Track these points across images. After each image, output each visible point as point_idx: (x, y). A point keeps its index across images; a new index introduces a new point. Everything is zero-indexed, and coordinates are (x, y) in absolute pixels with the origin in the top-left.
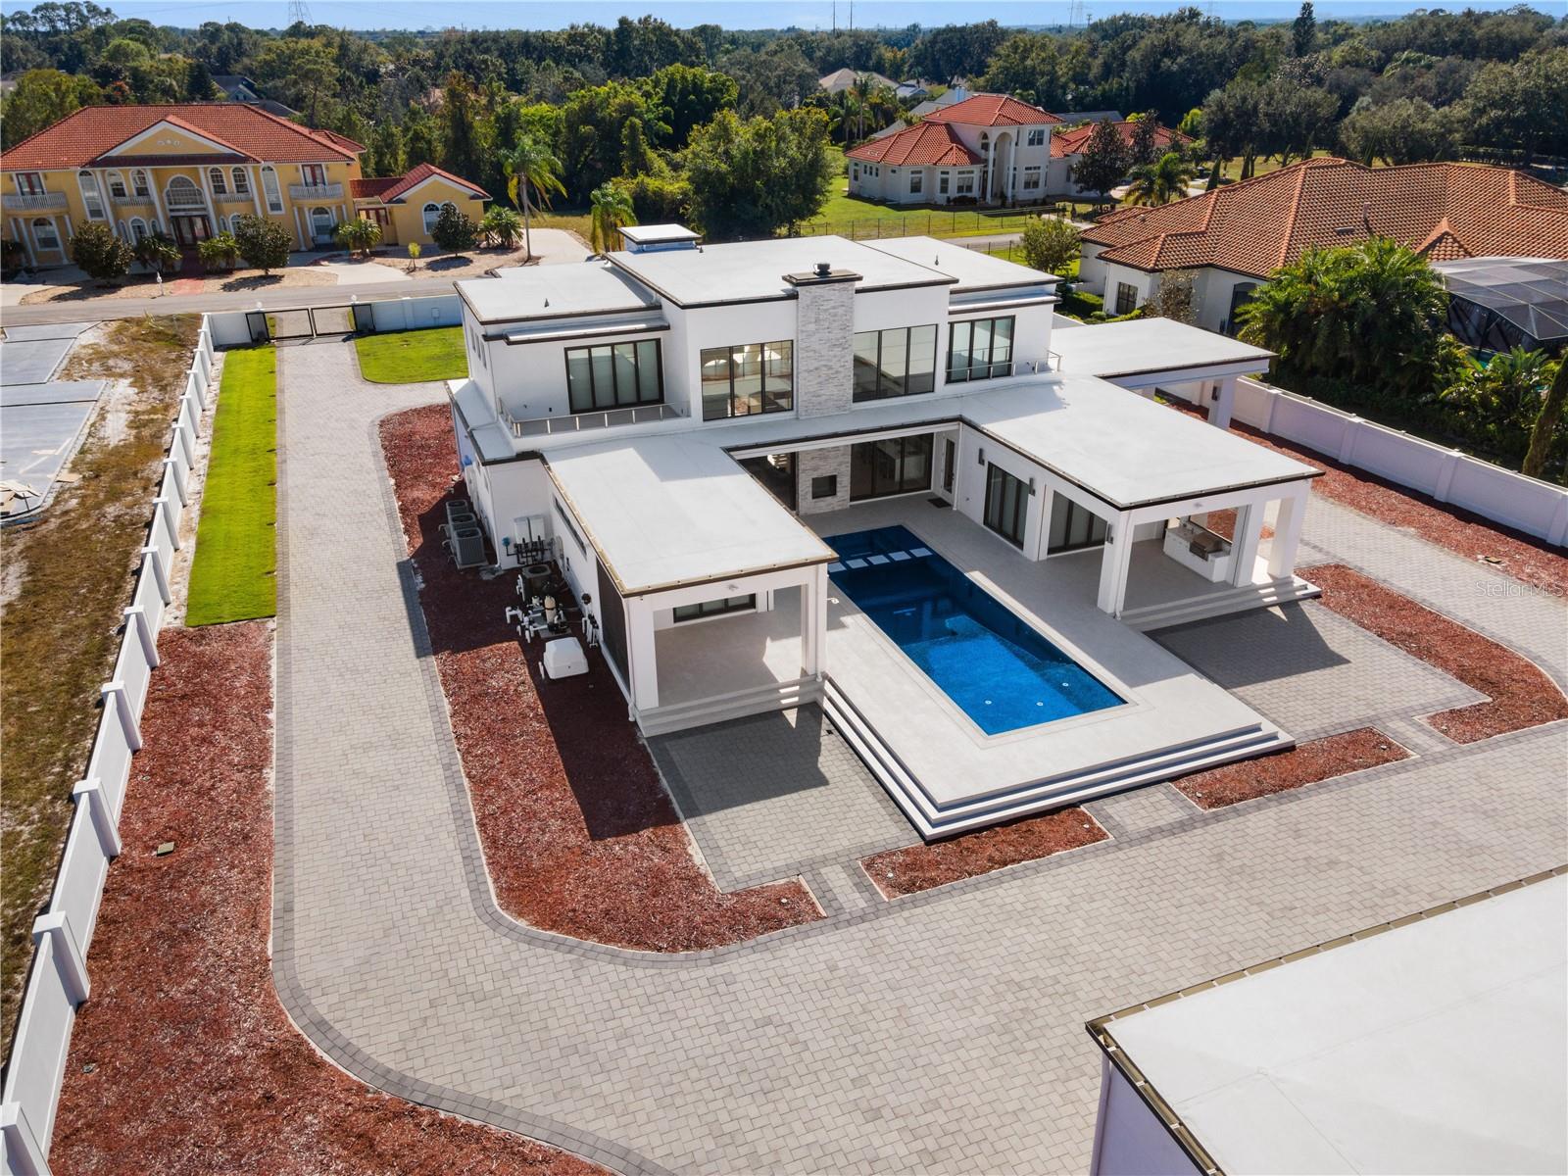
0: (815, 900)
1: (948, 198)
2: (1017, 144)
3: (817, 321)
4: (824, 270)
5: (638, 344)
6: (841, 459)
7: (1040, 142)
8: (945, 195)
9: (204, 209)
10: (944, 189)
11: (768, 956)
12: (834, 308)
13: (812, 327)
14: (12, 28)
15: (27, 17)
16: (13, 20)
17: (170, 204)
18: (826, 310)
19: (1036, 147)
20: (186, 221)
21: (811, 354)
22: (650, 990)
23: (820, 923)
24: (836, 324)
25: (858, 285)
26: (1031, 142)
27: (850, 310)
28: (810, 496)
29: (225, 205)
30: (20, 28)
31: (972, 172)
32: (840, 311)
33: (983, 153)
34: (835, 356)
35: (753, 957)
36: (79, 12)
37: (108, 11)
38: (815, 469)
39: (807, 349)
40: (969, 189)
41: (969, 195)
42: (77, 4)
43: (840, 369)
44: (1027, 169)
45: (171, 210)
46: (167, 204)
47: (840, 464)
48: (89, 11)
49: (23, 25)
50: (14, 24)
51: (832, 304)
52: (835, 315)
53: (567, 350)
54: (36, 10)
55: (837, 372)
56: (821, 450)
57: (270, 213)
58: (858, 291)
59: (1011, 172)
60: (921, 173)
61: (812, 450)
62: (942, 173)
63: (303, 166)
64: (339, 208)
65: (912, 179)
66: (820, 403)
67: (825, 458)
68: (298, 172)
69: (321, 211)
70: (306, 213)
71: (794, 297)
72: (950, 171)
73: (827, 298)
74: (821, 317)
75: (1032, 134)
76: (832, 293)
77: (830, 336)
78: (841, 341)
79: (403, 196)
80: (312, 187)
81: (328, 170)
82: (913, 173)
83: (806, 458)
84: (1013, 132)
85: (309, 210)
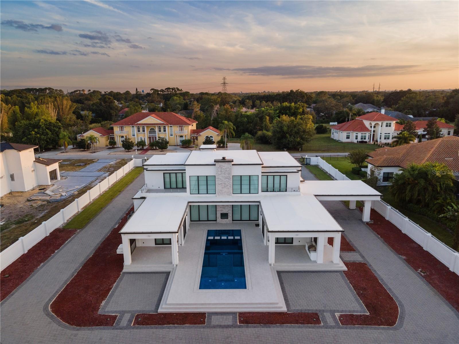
0: (116, 321)
1: (358, 141)
2: (381, 126)
3: (221, 171)
4: (224, 158)
5: (177, 174)
6: (229, 209)
7: (390, 126)
8: (357, 140)
9: (156, 135)
10: (357, 138)
12: (226, 168)
13: (220, 173)
14: (160, 93)
15: (164, 91)
16: (160, 91)
17: (149, 134)
18: (224, 169)
19: (388, 127)
20: (152, 137)
21: (219, 180)
24: (226, 173)
25: (233, 163)
26: (387, 126)
27: (231, 169)
28: (220, 218)
29: (160, 134)
30: (162, 93)
31: (366, 134)
32: (228, 169)
33: (370, 128)
34: (226, 181)
36: (175, 90)
37: (181, 90)
38: (221, 211)
39: (218, 178)
40: (365, 139)
41: (364, 140)
42: (175, 88)
43: (228, 185)
44: (385, 134)
45: (149, 135)
46: (148, 134)
47: (229, 210)
48: (177, 90)
49: (162, 92)
50: (160, 92)
51: (225, 167)
52: (226, 170)
53: (164, 173)
54: (165, 89)
55: (227, 185)
56: (223, 205)
57: (170, 136)
58: (233, 165)
59: (379, 134)
60: (350, 133)
61: (221, 205)
62: (356, 134)
63: (179, 126)
64: (186, 136)
65: (347, 135)
66: (222, 193)
67: (224, 208)
68: (178, 127)
69: (182, 136)
70: (178, 137)
71: (215, 165)
72: (358, 133)
73: (224, 166)
74: (222, 170)
75: (387, 124)
76: (225, 164)
77: (225, 176)
78: (228, 177)
79: (200, 134)
80: (180, 131)
81: (184, 127)
82: (347, 133)
83: (219, 207)
84: (380, 123)
85: (179, 136)
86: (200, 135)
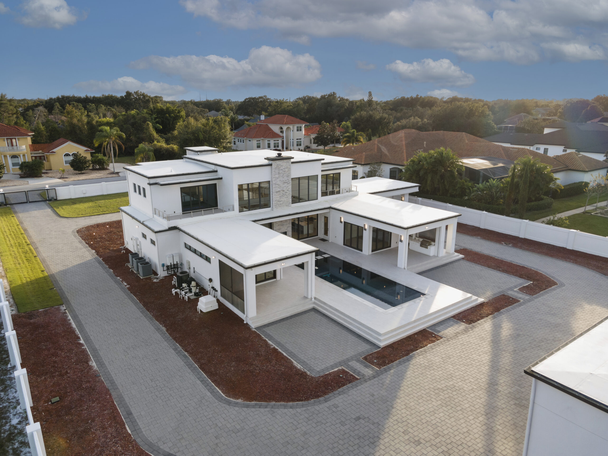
0: (352, 373)
2: (293, 131)
4: (279, 155)
6: (288, 225)
7: (300, 130)
8: (270, 149)
10: (269, 147)
11: (345, 395)
12: (284, 169)
13: (277, 176)
18: (282, 170)
19: (299, 132)
21: (277, 186)
22: (306, 415)
23: (359, 381)
24: (285, 175)
25: (292, 160)
26: (298, 130)
27: (290, 169)
31: (278, 141)
32: (286, 170)
33: (281, 134)
34: (285, 187)
35: (340, 397)
38: (279, 229)
39: (276, 184)
40: (278, 147)
44: (297, 139)
47: (288, 227)
51: (284, 167)
52: (285, 172)
53: (181, 189)
55: (286, 192)
56: (281, 222)
58: (292, 162)
59: (292, 141)
60: (260, 141)
61: (279, 221)
62: (268, 141)
63: (7, 139)
64: (24, 155)
65: (257, 143)
66: (280, 204)
67: (283, 225)
68: (4, 140)
69: (14, 157)
70: (8, 157)
71: (271, 165)
72: (271, 140)
73: (282, 165)
74: (280, 172)
75: (298, 127)
76: (283, 163)
77: (284, 179)
78: (287, 181)
79: (54, 150)
80: (11, 148)
81: (18, 140)
82: (257, 141)
83: (277, 225)
84: (291, 127)
85: (10, 156)
86: (54, 152)
